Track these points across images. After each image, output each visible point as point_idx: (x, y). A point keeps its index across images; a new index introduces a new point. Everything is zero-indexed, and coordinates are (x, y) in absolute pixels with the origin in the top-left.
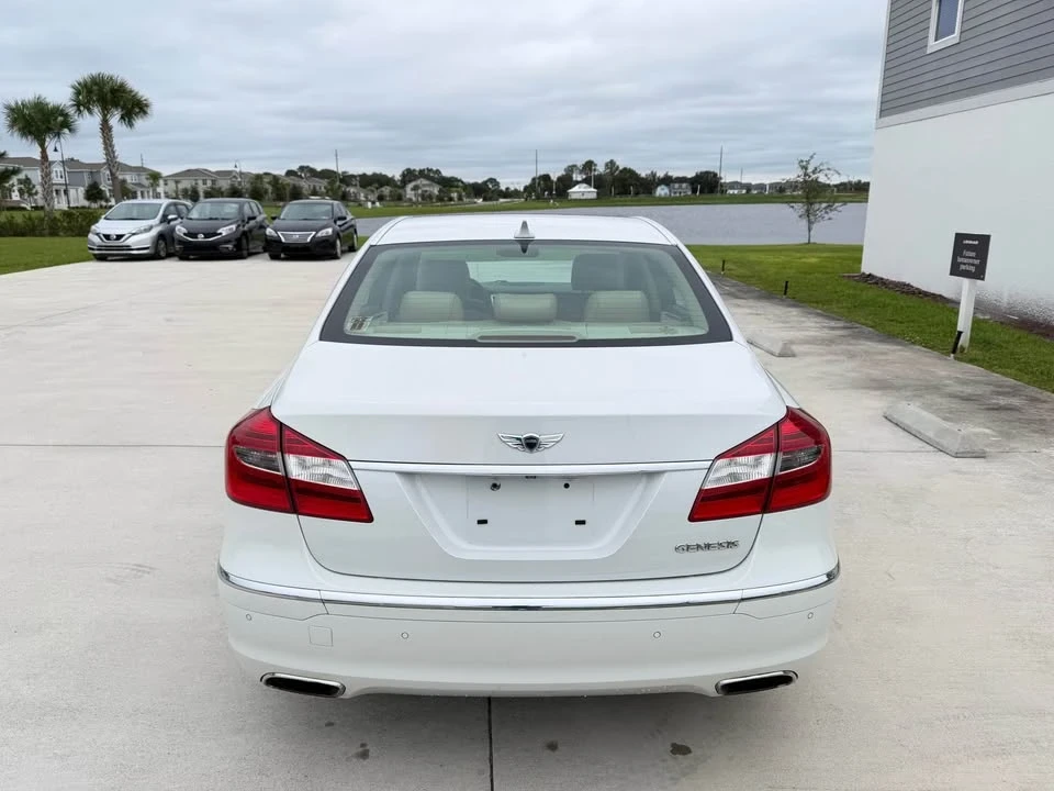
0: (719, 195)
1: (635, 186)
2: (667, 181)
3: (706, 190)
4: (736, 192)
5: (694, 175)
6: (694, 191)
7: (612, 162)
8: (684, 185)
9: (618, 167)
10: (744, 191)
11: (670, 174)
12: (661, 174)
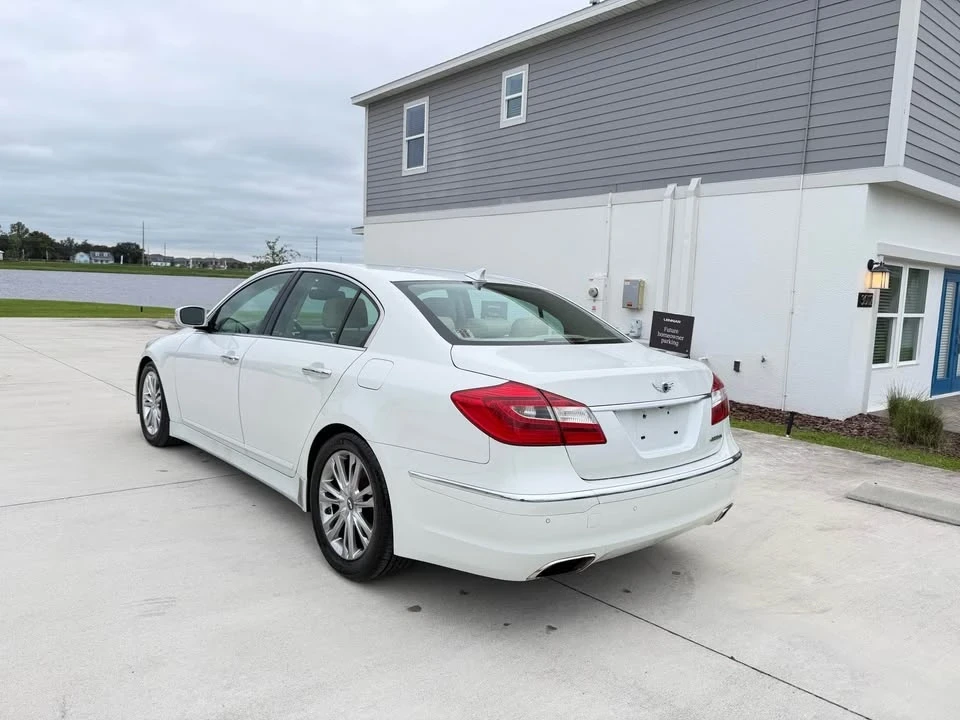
0: (143, 265)
1: (50, 251)
2: (86, 248)
3: (130, 261)
4: (159, 264)
5: (115, 245)
6: (117, 260)
7: (19, 224)
8: (106, 254)
9: (27, 231)
10: (168, 264)
11: (88, 242)
12: (79, 241)
